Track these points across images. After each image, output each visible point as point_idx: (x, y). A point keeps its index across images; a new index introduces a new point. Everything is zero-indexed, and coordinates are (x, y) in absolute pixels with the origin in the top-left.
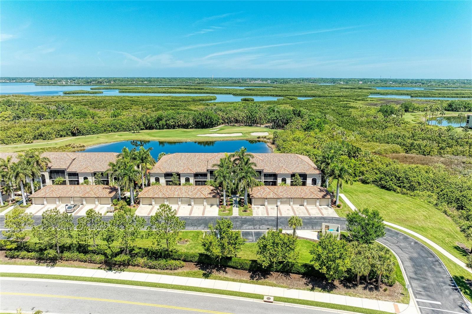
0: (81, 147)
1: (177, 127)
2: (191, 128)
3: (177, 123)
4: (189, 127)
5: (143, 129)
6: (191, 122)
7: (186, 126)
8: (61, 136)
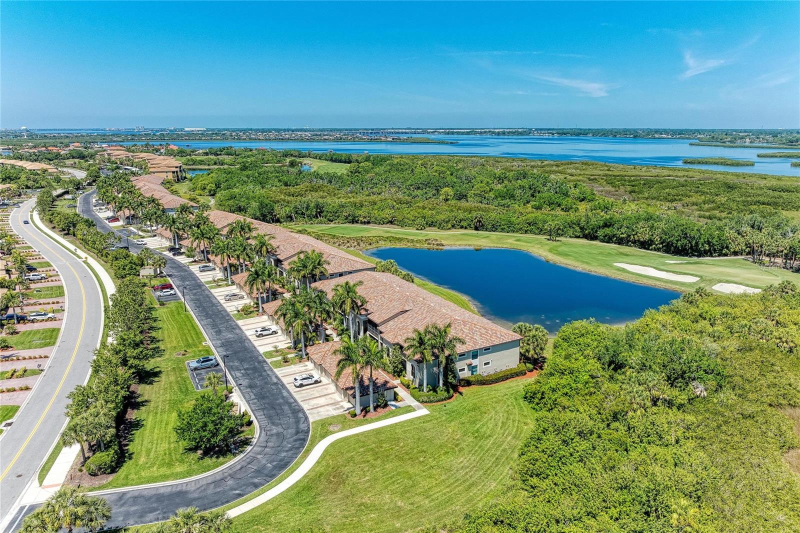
0: (437, 245)
1: (632, 243)
2: (655, 250)
3: (632, 237)
4: (651, 248)
5: (578, 237)
6: (657, 239)
7: (645, 245)
8: (462, 227)
